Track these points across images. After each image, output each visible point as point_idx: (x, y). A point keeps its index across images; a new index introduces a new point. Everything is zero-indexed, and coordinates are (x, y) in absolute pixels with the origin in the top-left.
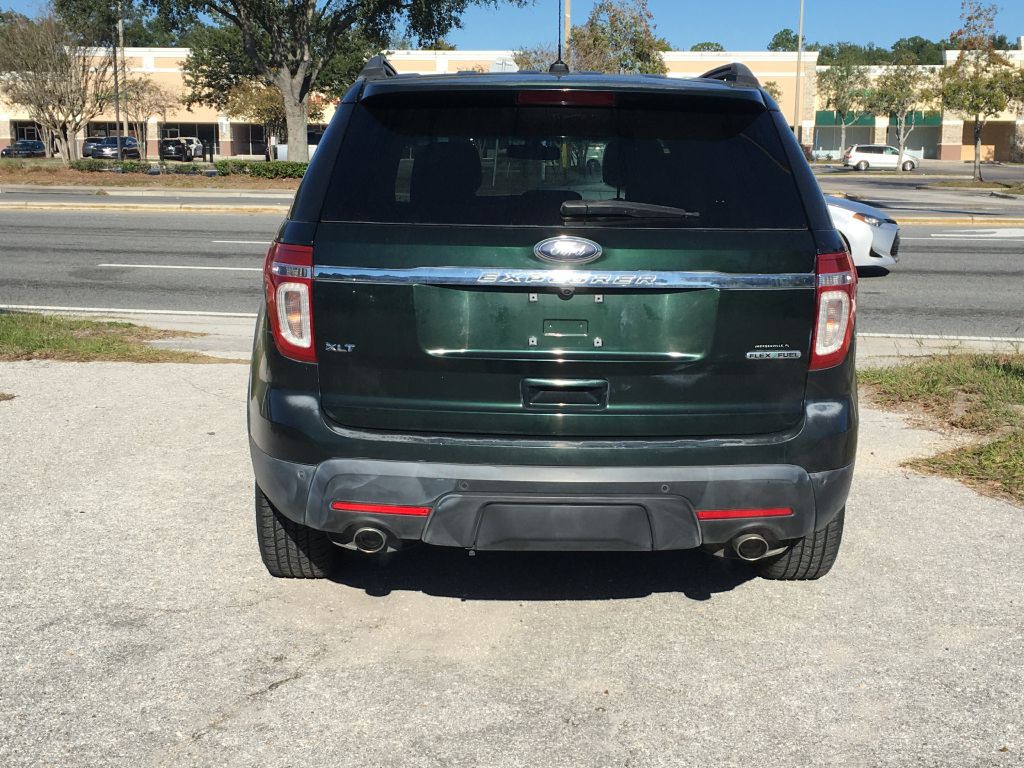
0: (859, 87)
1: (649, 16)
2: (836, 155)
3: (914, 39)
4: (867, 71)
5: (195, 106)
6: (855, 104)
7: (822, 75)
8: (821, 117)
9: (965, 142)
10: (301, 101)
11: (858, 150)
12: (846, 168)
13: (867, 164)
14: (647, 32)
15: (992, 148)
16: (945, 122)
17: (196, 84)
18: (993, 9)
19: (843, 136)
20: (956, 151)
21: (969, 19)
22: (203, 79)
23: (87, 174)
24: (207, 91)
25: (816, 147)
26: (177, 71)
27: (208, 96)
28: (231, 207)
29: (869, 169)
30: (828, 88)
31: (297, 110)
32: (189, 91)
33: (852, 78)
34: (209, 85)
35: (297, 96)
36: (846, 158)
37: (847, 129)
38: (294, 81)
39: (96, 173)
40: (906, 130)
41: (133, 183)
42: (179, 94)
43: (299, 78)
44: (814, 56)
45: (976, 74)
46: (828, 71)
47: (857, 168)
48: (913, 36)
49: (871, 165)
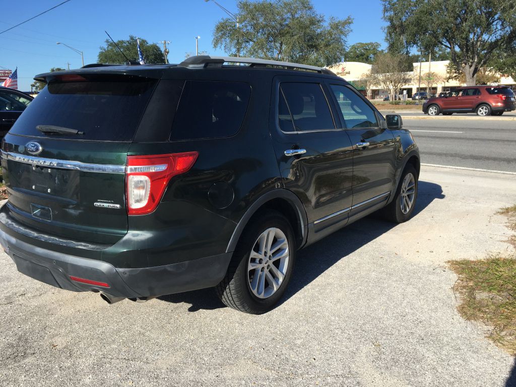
5: (450, 81)
10: (473, 77)
17: (451, 73)
22: (453, 71)
23: (394, 106)
24: (455, 75)
26: (445, 68)
27: (456, 76)
28: (415, 117)
31: (471, 80)
32: (448, 75)
34: (456, 73)
35: (471, 75)
38: (471, 70)
39: (397, 105)
41: (410, 108)
42: (444, 76)
43: (473, 68)
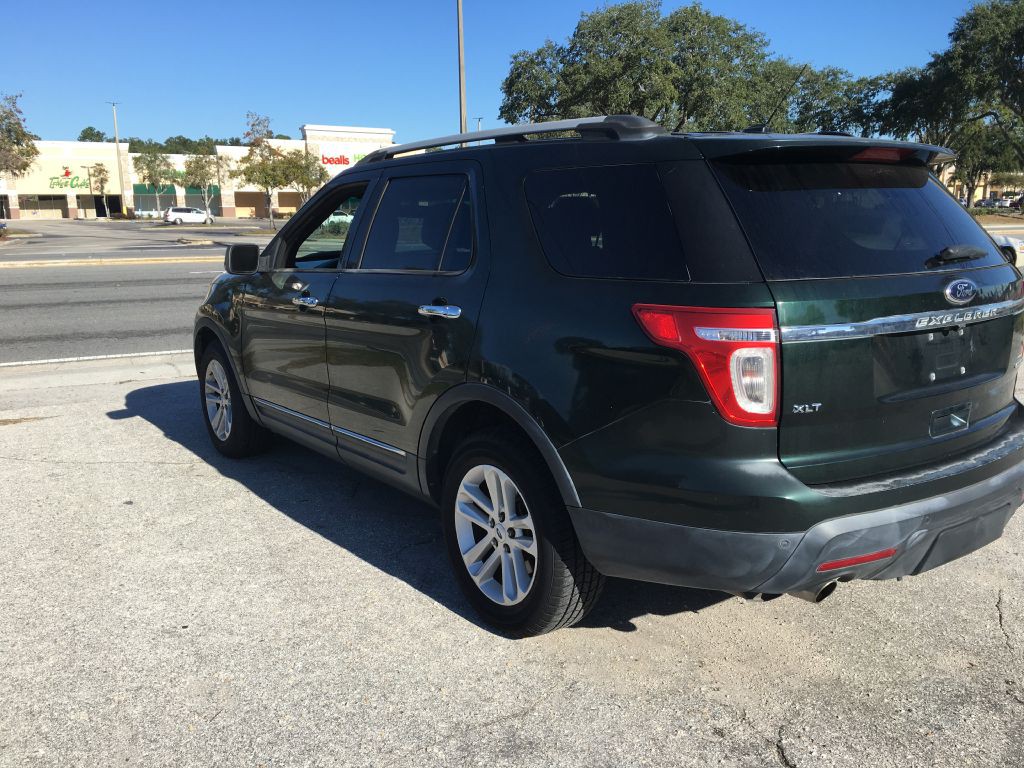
0: (163, 168)
1: (20, 112)
2: (155, 214)
3: (179, 138)
4: (168, 157)
6: (163, 180)
7: (136, 160)
8: (137, 189)
9: (237, 205)
11: (173, 210)
12: (166, 223)
13: (181, 220)
14: (19, 124)
15: (254, 209)
16: (222, 192)
18: (267, 119)
19: (158, 202)
20: (232, 211)
21: (253, 125)
25: (137, 209)
29: (182, 223)
30: (142, 168)
33: (158, 162)
36: (166, 216)
37: (160, 197)
40: (209, 197)
44: (126, 146)
45: (263, 161)
46: (140, 158)
47: (174, 223)
48: (178, 135)
49: (184, 221)
